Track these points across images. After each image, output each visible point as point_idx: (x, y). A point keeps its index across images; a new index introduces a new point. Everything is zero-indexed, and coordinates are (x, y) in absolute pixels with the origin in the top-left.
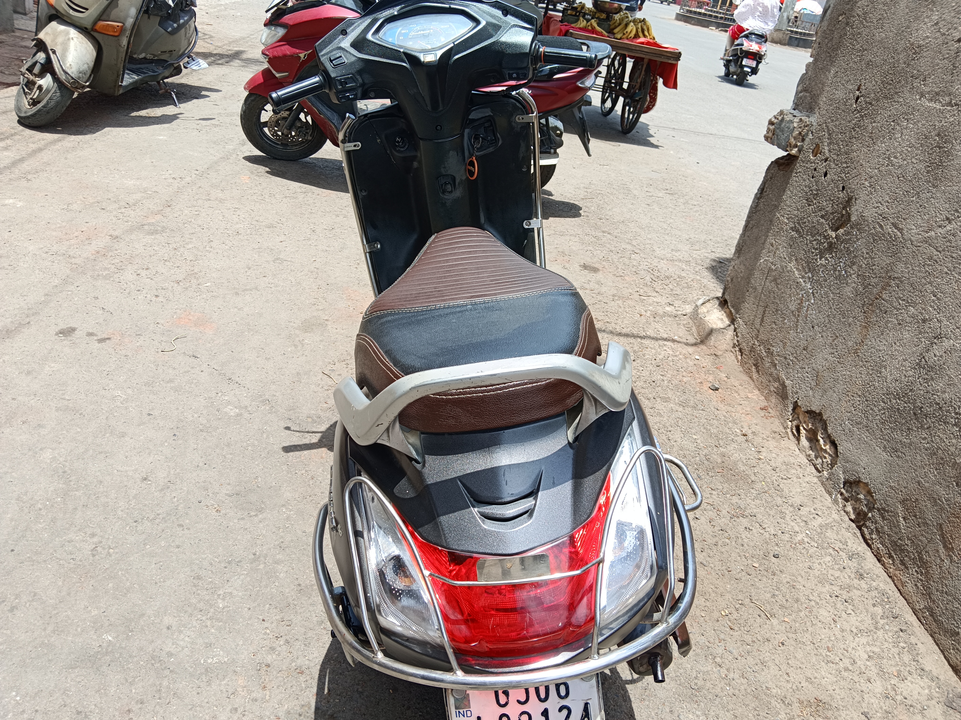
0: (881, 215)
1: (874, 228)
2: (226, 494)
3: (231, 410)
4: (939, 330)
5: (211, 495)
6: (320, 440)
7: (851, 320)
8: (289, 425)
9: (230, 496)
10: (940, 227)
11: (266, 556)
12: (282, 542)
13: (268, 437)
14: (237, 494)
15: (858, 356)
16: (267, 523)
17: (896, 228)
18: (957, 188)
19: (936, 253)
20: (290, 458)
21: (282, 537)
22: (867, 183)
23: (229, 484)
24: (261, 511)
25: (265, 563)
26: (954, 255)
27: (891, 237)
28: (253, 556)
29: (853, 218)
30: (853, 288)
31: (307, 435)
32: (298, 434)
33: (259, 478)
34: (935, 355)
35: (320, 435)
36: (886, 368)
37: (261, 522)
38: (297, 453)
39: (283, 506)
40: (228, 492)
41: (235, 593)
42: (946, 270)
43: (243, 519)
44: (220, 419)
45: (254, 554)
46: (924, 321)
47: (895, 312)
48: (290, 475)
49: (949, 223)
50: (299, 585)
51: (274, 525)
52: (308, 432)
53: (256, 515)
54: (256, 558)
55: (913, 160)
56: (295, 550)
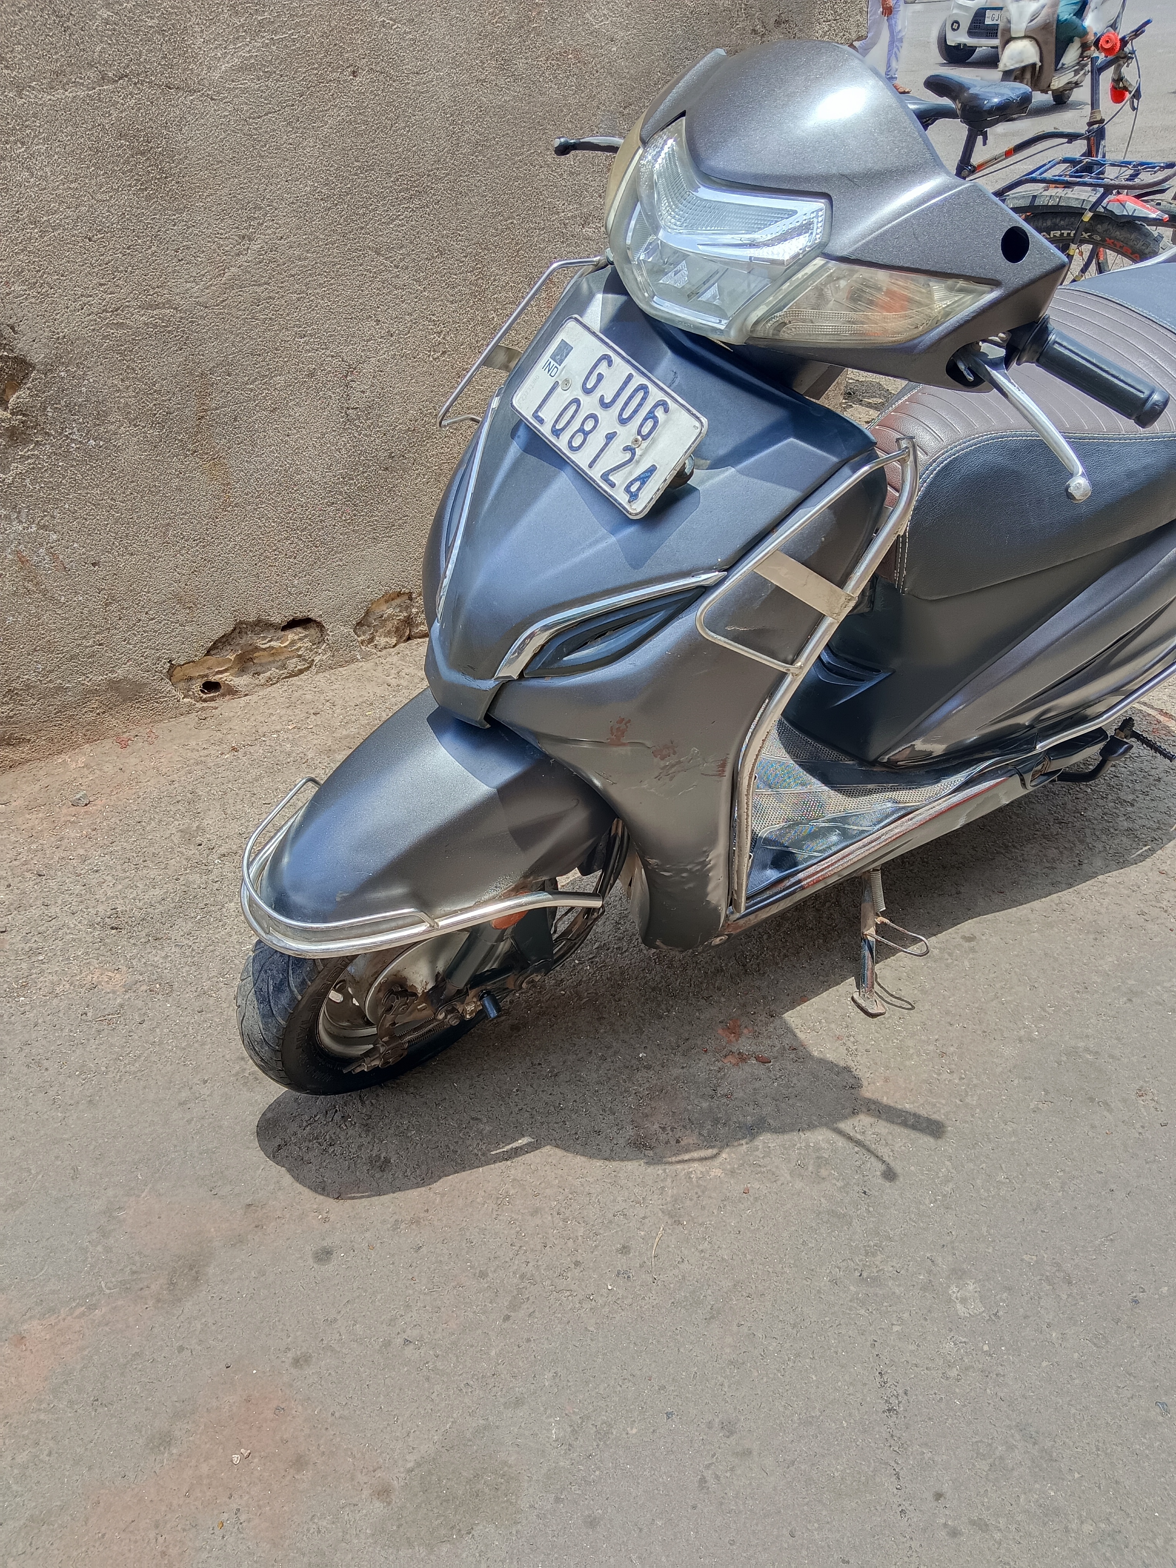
0: (106, 311)
1: (104, 337)
2: (1110, 1111)
3: (964, 1301)
4: (344, 365)
5: (1138, 1126)
6: (854, 1113)
7: (176, 482)
8: (881, 1181)
9: (1106, 1104)
10: (238, 255)
11: (1116, 989)
12: (1078, 992)
13: (947, 1180)
14: (1092, 1099)
15: (236, 505)
16: (1079, 1030)
17: (157, 307)
18: (226, 190)
19: (259, 290)
20: (946, 1109)
21: (1074, 999)
22: (17, 288)
23: (1093, 1127)
24: (1072, 1052)
25: (1123, 982)
26: (293, 273)
27: (155, 326)
28: (1134, 999)
29: (37, 357)
30: (138, 443)
31: (868, 1138)
32: (883, 1151)
33: (1032, 1106)
34: (363, 392)
35: (842, 1125)
36: (298, 471)
37: (1087, 1036)
38: (924, 1113)
39: (1032, 1040)
40: (1106, 1113)
42: (295, 296)
43: (1112, 1056)
44: (1009, 1289)
45: (1130, 1000)
46: (311, 374)
47: (251, 405)
48: (975, 1081)
49: (250, 240)
50: (1095, 939)
51: (1070, 1020)
52: (858, 1143)
53: (1087, 1050)
54: (1133, 994)
55: (99, 196)
56: (1069, 975)
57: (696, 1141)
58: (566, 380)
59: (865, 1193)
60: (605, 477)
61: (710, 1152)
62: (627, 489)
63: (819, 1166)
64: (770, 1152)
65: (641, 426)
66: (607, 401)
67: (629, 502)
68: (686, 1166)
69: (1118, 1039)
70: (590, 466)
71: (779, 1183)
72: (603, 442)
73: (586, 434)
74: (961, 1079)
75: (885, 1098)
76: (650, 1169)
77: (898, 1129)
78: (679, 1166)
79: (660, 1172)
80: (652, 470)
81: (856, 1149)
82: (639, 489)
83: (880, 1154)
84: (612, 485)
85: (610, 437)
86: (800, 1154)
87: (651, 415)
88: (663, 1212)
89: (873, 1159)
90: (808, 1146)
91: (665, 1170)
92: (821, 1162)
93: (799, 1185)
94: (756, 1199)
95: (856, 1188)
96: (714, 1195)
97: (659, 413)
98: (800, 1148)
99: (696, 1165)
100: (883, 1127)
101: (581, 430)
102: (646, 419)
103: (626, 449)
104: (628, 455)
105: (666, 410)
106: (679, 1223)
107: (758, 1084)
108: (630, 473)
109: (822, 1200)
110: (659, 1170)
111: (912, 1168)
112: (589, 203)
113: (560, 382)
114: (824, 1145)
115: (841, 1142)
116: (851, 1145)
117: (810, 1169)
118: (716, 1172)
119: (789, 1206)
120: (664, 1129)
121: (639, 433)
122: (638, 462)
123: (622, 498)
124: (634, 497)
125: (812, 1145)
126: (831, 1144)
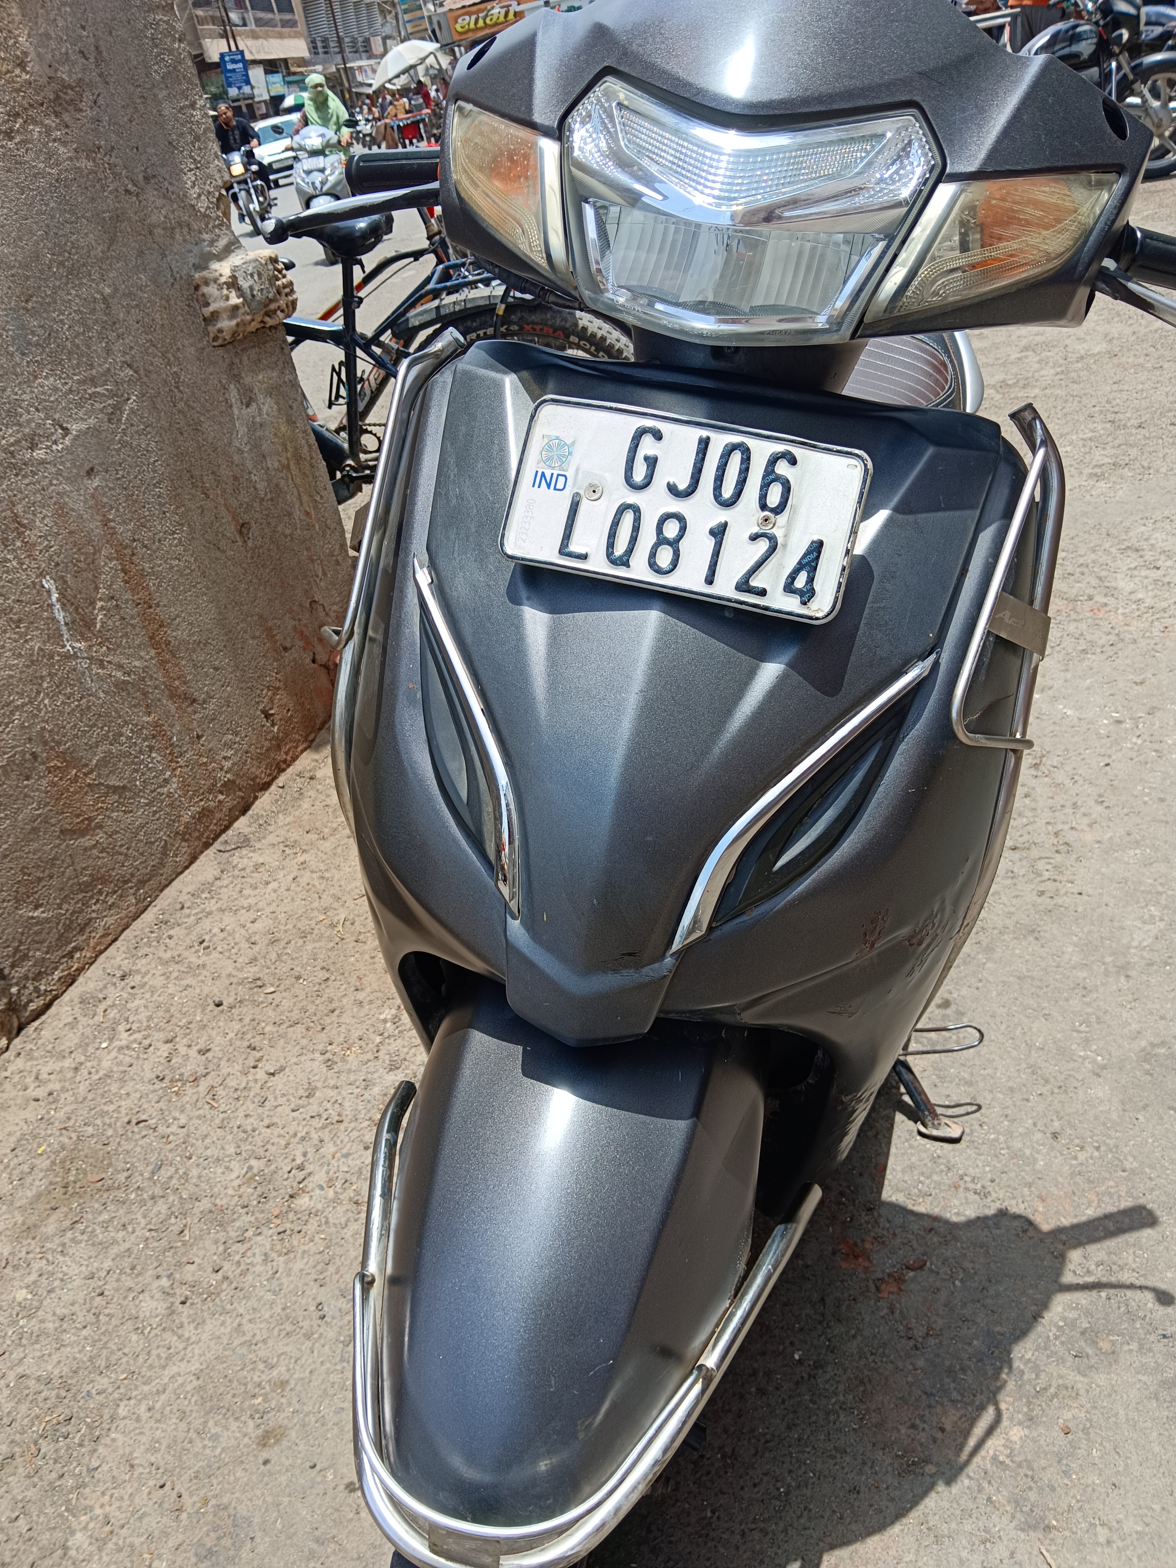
6: (1060, 1257)
8: (1163, 1311)
11: (1107, 974)
12: (1084, 996)
16: (1126, 1031)
20: (1123, 1189)
21: (1088, 1004)
24: (1146, 1056)
25: (1104, 963)
28: (1129, 973)
31: (1099, 1275)
32: (1126, 1277)
35: (1065, 1279)
37: (1139, 1032)
38: (1111, 1209)
39: (1104, 1067)
41: (1138, 923)
45: (1128, 976)
48: (1111, 1142)
50: (1037, 939)
51: (1109, 1026)
52: (1097, 1286)
53: (1153, 1045)
54: (1123, 969)
56: (1058, 985)
57: (958, 1414)
58: (591, 485)
59: (1164, 1336)
60: (744, 586)
61: (989, 1414)
62: (789, 588)
63: (1094, 1343)
64: (1037, 1366)
65: (763, 497)
66: (682, 486)
67: (804, 603)
68: (983, 1453)
69: (1162, 1018)
70: (710, 581)
71: (1082, 1392)
72: (711, 542)
73: (674, 544)
74: (1098, 1148)
75: (1063, 1219)
76: (955, 1489)
77: (1112, 1243)
78: (977, 1460)
79: (966, 1482)
80: (817, 547)
81: (1103, 1294)
82: (811, 580)
83: (1128, 1282)
84: (763, 593)
85: (719, 532)
86: (1062, 1343)
87: (770, 477)
88: (1022, 1530)
89: (1129, 1293)
90: (1059, 1328)
91: (969, 1477)
92: (1091, 1335)
93: (1101, 1379)
94: (1087, 1433)
95: (1152, 1338)
96: (1043, 1463)
97: (782, 468)
98: (1057, 1338)
99: (990, 1443)
100: (1097, 1252)
101: (662, 540)
102: (765, 487)
103: (754, 538)
104: (763, 546)
105: (793, 461)
106: (1048, 1528)
107: (943, 1296)
108: (781, 566)
109: (1140, 1377)
110: (963, 1482)
111: (1169, 1275)
112: (29, 421)
113: (581, 492)
114: (1072, 1315)
115: (1082, 1298)
116: (1094, 1293)
117: (1090, 1352)
118: (1016, 1433)
119: (1122, 1412)
120: (913, 1426)
121: (763, 506)
122: (785, 546)
123: (790, 604)
124: (807, 595)
125: (1061, 1324)
126: (1076, 1308)
